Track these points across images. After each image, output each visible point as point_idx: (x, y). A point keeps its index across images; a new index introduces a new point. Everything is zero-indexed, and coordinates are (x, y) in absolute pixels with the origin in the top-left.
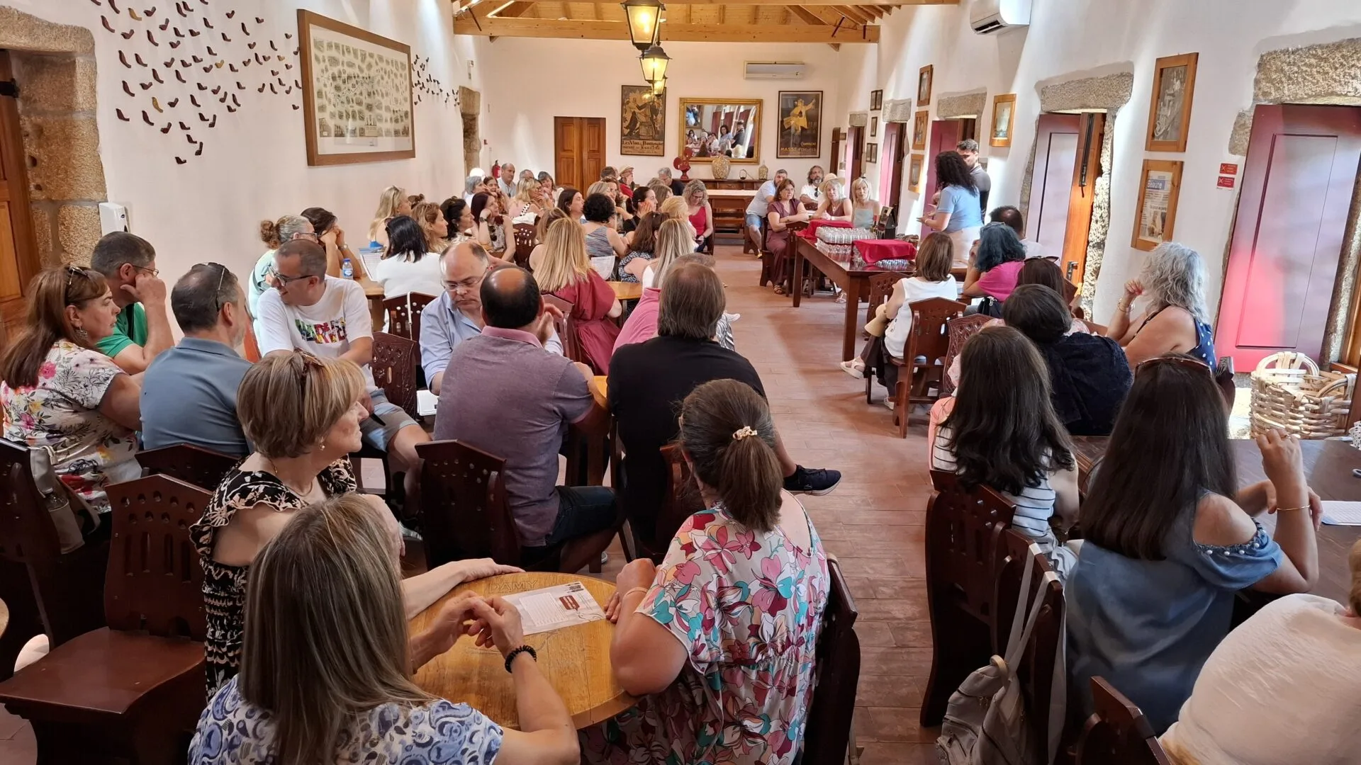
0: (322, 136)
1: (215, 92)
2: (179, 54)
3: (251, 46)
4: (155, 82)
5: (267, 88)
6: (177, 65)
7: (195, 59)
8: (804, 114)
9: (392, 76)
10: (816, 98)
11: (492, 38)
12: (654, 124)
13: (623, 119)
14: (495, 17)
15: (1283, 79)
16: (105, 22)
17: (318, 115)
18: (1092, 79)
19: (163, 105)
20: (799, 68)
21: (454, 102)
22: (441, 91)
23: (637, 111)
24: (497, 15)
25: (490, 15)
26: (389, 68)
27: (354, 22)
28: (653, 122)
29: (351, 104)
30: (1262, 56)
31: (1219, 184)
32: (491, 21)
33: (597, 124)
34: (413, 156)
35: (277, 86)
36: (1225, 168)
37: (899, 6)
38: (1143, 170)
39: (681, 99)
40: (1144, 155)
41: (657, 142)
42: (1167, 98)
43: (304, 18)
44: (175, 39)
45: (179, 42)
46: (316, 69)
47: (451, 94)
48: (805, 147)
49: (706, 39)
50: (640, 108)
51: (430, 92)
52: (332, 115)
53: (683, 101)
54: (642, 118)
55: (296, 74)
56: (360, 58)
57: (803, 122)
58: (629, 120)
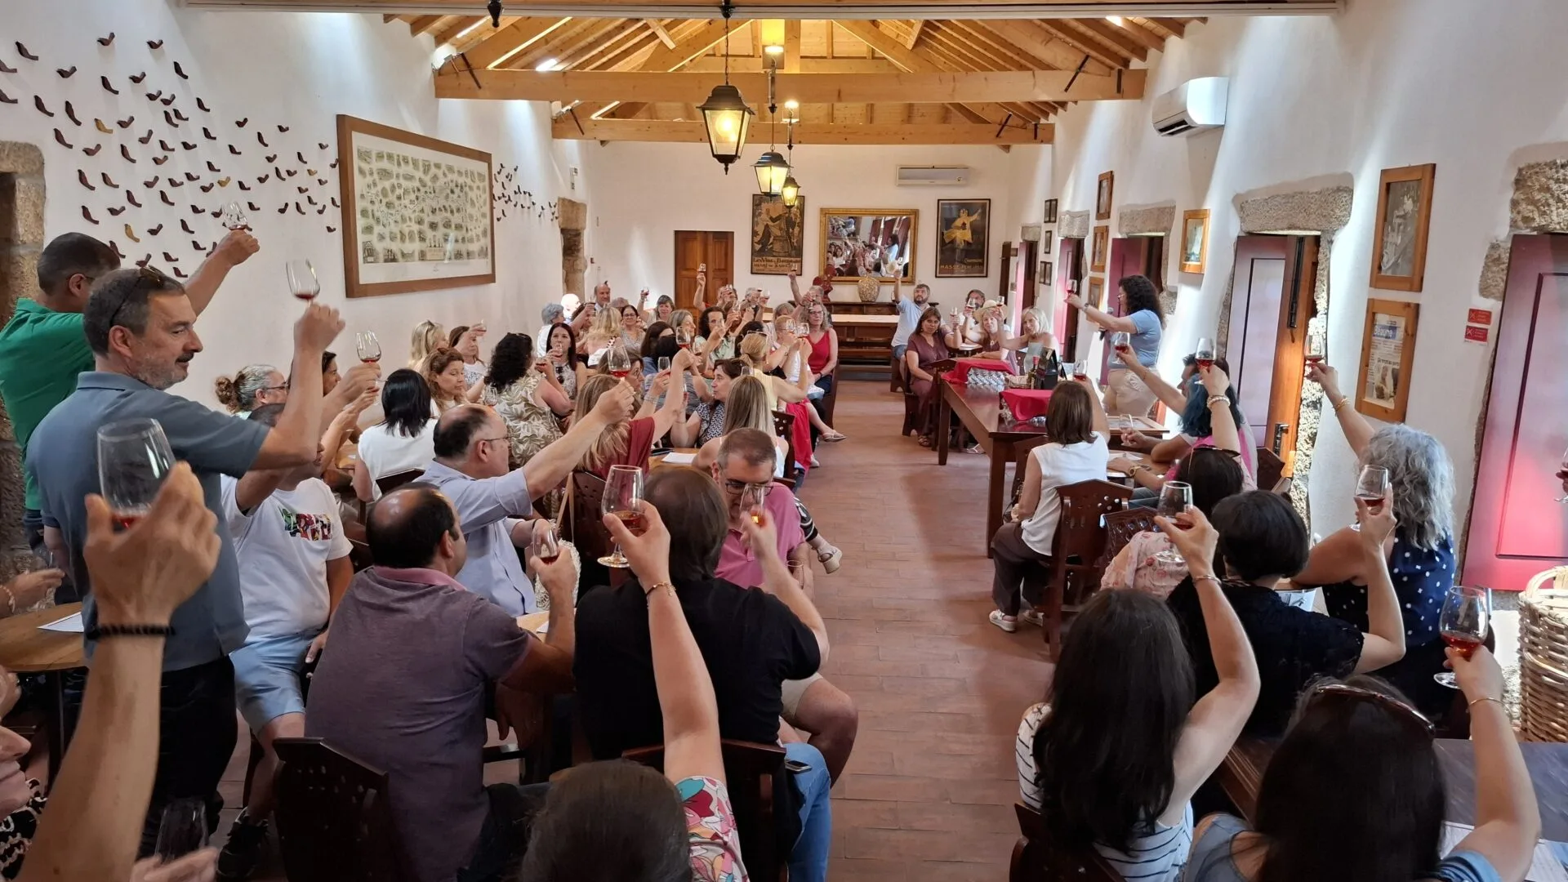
0: (365, 261)
1: (216, 215)
2: (164, 172)
3: (269, 160)
4: (128, 205)
5: (292, 208)
6: (162, 184)
7: (189, 177)
8: (968, 226)
9: (467, 189)
10: (983, 208)
11: (603, 142)
12: (790, 238)
13: (754, 233)
14: (600, 118)
15: (1551, 201)
16: (59, 137)
17: (361, 238)
18: (1302, 193)
19: (140, 231)
20: (962, 173)
21: (551, 217)
22: (533, 204)
23: (770, 223)
24: (604, 115)
25: (594, 117)
26: (461, 180)
27: (416, 129)
28: (789, 236)
29: (408, 223)
30: (1520, 170)
31: (1468, 336)
32: (596, 123)
33: (724, 239)
34: (494, 281)
35: (305, 206)
36: (1475, 315)
37: (1076, 102)
38: (1368, 311)
39: (822, 210)
40: (1366, 293)
41: (793, 259)
42: (1397, 221)
43: (345, 125)
44: (160, 154)
45: (166, 158)
46: (359, 184)
47: (546, 206)
48: (969, 264)
49: (846, 141)
50: (773, 220)
51: (519, 206)
52: (382, 237)
53: (825, 212)
54: (776, 231)
55: (333, 189)
56: (421, 169)
57: (967, 235)
58: (761, 233)
